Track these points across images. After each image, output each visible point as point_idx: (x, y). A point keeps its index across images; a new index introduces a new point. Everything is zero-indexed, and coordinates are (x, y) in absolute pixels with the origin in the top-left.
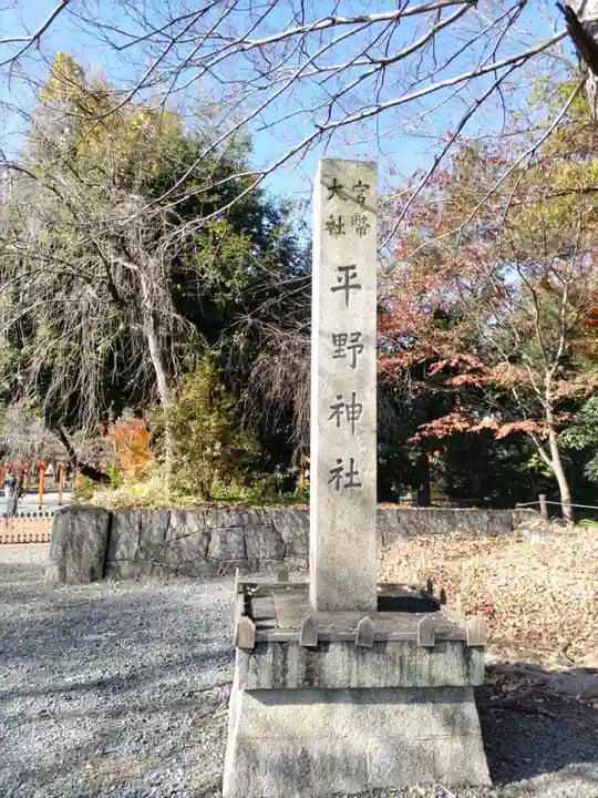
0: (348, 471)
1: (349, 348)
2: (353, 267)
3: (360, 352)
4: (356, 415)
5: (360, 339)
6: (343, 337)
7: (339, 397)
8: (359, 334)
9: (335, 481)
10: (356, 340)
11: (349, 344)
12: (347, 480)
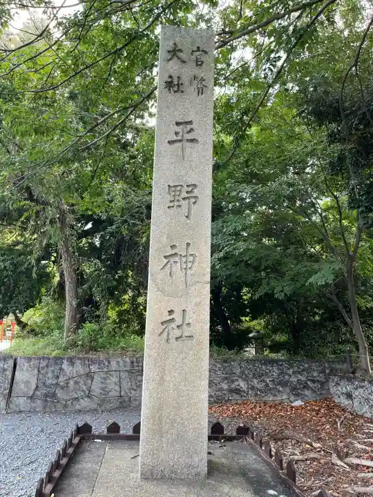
0: (180, 323)
1: (184, 199)
2: (190, 123)
3: (194, 203)
4: (189, 265)
5: (195, 191)
6: (179, 188)
7: (173, 247)
8: (195, 186)
9: (165, 334)
10: (191, 192)
11: (184, 195)
12: (177, 333)
